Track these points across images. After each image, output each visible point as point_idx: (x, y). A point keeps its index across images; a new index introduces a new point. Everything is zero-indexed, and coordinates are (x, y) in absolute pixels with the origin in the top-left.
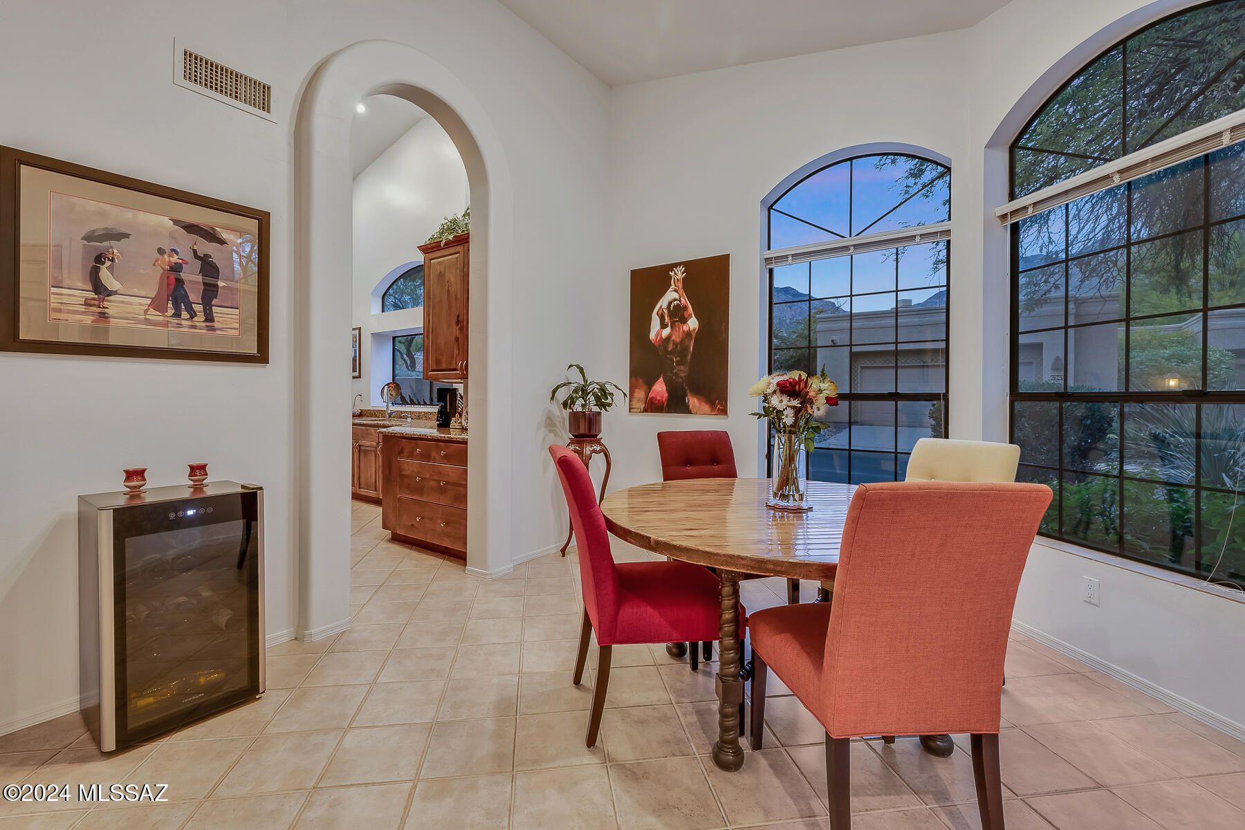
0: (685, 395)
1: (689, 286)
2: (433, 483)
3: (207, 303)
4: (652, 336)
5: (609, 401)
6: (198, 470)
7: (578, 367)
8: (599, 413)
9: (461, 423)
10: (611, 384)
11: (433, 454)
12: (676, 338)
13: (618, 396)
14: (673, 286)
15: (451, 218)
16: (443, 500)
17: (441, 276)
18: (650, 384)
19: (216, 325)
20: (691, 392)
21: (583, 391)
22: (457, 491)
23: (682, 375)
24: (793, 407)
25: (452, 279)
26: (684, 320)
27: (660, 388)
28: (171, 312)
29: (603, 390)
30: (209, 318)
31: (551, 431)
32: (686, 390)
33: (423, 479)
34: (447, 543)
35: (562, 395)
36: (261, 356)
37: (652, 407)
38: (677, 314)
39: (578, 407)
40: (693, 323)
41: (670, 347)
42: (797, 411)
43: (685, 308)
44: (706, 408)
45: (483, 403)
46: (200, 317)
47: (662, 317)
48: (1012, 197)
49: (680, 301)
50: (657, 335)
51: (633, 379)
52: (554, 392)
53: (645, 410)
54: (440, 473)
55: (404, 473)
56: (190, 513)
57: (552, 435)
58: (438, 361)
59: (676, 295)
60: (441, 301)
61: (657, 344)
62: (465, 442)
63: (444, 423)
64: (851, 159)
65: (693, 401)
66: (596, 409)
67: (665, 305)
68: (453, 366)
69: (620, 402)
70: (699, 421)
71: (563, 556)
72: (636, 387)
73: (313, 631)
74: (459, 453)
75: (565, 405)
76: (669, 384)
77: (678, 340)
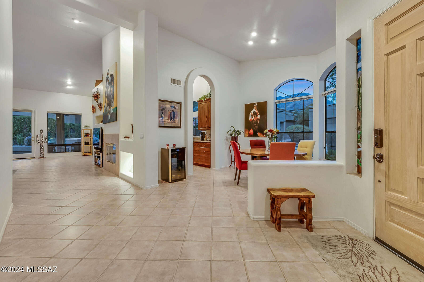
0: (257, 133)
1: (258, 108)
2: (203, 152)
3: (174, 118)
4: (250, 119)
5: (240, 134)
6: (174, 145)
7: (233, 127)
8: (238, 137)
9: (206, 139)
10: (240, 130)
11: (202, 145)
12: (255, 120)
13: (242, 133)
14: (254, 108)
15: (204, 95)
16: (205, 155)
17: (202, 107)
18: (249, 130)
19: (175, 122)
20: (258, 132)
21: (234, 132)
22: (208, 153)
23: (257, 128)
24: (271, 134)
25: (205, 108)
26: (257, 116)
27: (251, 131)
28: (170, 120)
29: (238, 132)
30: (174, 121)
31: (227, 141)
32: (257, 132)
33: (200, 151)
34: (206, 164)
35: (229, 133)
36: (180, 127)
37: (250, 135)
38: (255, 114)
39: (233, 136)
40: (259, 117)
41: (254, 122)
42: (272, 135)
43: (257, 113)
44: (262, 135)
45: (214, 135)
46: (173, 121)
47: (252, 115)
48: (325, 91)
49: (256, 111)
50: (251, 119)
51: (245, 129)
52: (228, 133)
53: (248, 136)
54: (204, 149)
55: (196, 150)
56: (178, 150)
57: (227, 142)
58: (202, 126)
59: (255, 110)
60: (202, 113)
61: (251, 121)
62: (210, 143)
63: (202, 140)
64: (294, 80)
65: (259, 134)
66: (237, 136)
67: (253, 113)
68: (205, 127)
69: (242, 135)
70: (260, 138)
71: (230, 167)
72: (246, 131)
73: (188, 174)
74: (208, 145)
75: (230, 135)
76: (253, 130)
77: (256, 120)
